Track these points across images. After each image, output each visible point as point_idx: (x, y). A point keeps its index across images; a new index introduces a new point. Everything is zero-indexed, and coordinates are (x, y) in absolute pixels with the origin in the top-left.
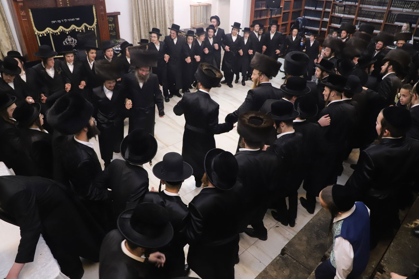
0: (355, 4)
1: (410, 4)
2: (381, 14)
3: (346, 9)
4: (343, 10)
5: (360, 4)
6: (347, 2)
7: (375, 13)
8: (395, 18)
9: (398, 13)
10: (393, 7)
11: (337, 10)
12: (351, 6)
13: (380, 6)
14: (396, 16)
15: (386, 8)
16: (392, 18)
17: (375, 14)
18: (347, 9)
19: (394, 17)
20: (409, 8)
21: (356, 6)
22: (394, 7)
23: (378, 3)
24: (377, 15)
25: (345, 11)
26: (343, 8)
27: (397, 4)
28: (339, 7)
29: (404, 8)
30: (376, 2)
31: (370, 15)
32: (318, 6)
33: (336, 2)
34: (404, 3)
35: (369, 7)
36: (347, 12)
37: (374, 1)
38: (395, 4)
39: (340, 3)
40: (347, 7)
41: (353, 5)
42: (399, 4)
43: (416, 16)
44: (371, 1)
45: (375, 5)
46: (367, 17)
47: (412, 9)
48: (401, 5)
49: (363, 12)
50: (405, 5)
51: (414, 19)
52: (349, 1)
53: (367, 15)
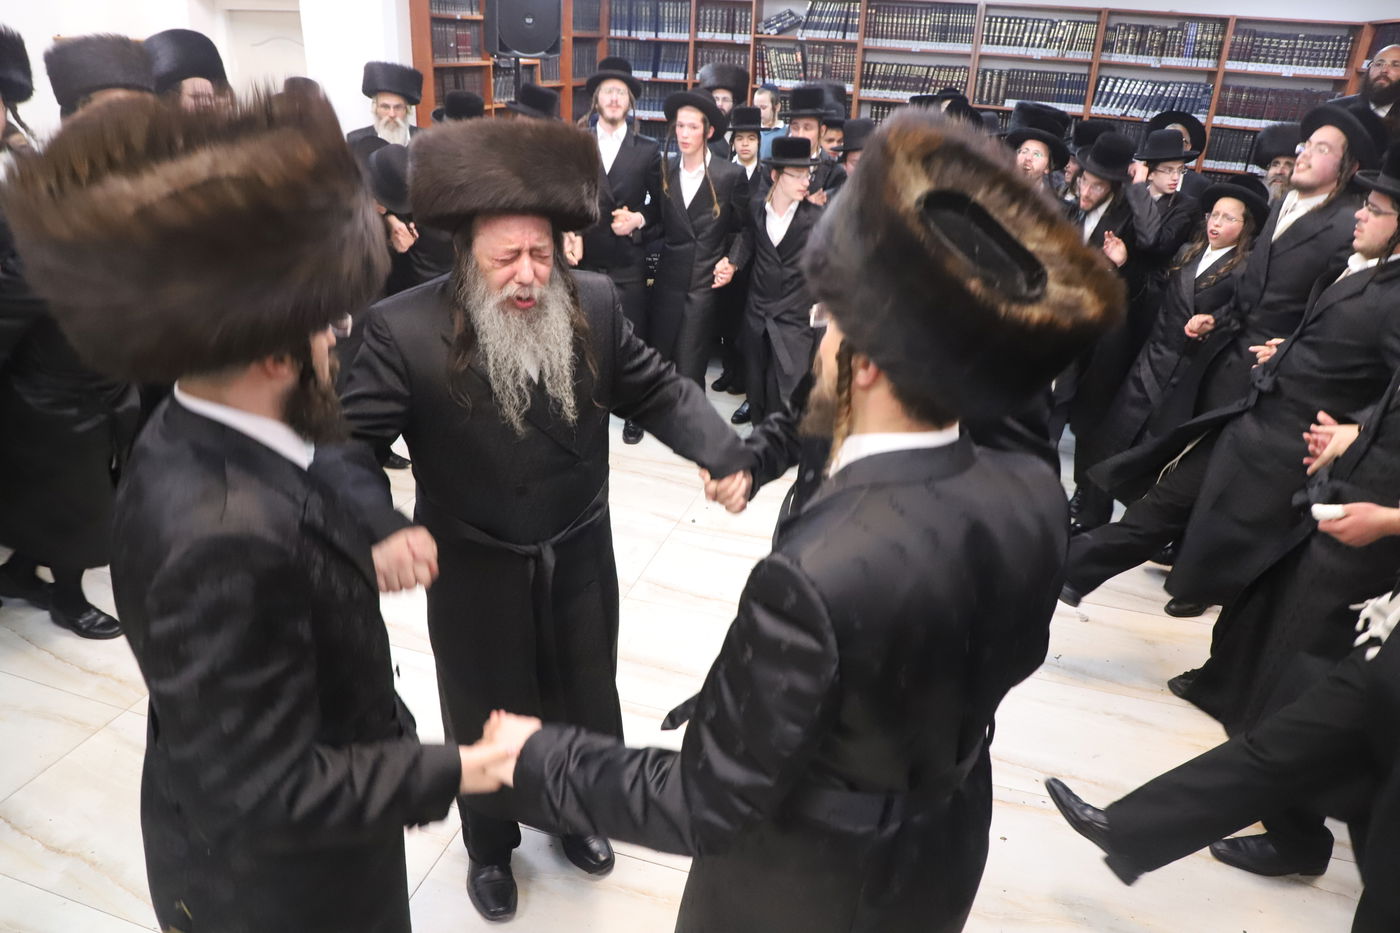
0: (844, 37)
1: (1047, 29)
2: (951, 74)
3: (809, 60)
4: (798, 65)
5: (867, 34)
6: (812, 31)
7: (925, 70)
8: (1003, 83)
9: (1006, 66)
10: (987, 43)
11: (774, 63)
12: (829, 44)
13: (943, 39)
14: (1003, 79)
15: (966, 48)
16: (991, 83)
17: (928, 72)
18: (816, 59)
19: (999, 81)
20: (1045, 47)
21: (853, 45)
22: (992, 43)
23: (933, 28)
24: (935, 78)
25: (809, 68)
26: (799, 57)
27: (1000, 32)
28: (780, 51)
29: (1027, 45)
30: (925, 25)
31: (908, 79)
32: (661, 65)
33: (765, 32)
34: (1025, 28)
35: (902, 46)
36: (817, 71)
37: (918, 21)
38: (994, 32)
39: (781, 37)
40: (813, 52)
41: (839, 43)
42: (1007, 32)
43: (1074, 74)
44: (906, 24)
45: (924, 39)
46: (898, 88)
47: (1059, 48)
48: (1018, 33)
49: (878, 67)
50: (1031, 33)
51: (1070, 85)
52: (817, 27)
53: (897, 78)
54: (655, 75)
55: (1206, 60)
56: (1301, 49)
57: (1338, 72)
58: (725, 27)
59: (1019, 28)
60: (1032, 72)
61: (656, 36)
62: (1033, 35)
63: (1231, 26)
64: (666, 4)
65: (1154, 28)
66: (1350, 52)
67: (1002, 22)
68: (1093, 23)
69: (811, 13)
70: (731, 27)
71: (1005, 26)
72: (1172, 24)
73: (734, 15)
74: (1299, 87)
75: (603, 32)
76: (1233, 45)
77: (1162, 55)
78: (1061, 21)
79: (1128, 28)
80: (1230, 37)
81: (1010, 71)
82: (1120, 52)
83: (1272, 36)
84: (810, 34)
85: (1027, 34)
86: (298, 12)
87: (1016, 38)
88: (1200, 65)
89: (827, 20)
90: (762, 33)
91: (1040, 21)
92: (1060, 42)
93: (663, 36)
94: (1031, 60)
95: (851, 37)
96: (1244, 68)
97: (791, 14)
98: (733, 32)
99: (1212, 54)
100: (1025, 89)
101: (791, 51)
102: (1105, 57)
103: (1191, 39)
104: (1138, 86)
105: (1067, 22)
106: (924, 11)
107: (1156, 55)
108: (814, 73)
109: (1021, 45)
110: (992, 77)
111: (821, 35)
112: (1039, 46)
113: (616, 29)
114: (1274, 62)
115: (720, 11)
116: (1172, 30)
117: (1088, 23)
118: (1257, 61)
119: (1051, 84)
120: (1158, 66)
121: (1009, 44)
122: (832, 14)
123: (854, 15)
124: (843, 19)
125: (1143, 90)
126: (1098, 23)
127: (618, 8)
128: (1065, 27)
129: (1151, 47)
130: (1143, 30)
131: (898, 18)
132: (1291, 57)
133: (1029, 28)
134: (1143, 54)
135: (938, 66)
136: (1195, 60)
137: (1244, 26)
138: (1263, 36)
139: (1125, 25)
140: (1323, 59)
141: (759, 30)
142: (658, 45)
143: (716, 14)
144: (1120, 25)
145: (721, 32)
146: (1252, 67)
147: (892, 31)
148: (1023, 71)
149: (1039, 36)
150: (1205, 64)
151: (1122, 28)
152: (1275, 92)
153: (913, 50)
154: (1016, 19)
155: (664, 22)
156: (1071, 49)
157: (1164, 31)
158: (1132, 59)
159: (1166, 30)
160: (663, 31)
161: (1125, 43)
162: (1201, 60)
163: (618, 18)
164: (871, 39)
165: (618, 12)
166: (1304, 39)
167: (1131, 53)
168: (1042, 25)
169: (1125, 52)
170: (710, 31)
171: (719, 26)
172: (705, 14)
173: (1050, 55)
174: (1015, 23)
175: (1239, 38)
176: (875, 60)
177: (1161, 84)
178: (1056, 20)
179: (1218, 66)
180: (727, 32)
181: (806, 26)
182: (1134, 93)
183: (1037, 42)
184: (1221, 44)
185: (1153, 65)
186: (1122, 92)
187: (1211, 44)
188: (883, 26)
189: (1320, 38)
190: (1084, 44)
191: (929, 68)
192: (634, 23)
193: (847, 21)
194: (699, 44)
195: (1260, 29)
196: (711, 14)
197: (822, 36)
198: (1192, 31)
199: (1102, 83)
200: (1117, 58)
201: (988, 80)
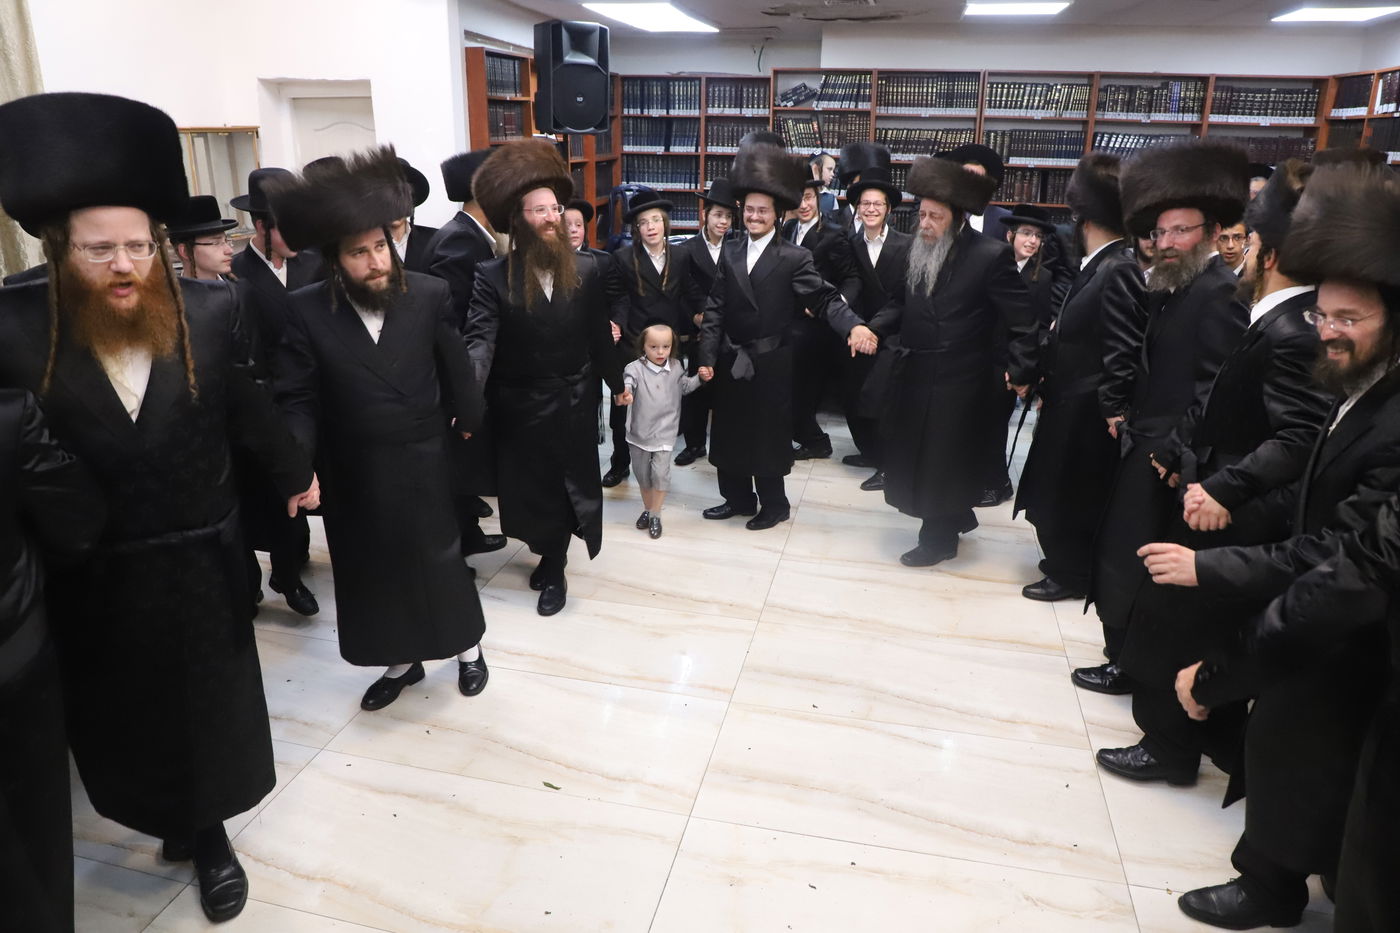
0: (856, 106)
1: (1044, 92)
2: (958, 136)
3: (825, 128)
4: (814, 133)
5: (878, 103)
6: (826, 102)
7: (934, 133)
9: (1007, 127)
10: (990, 107)
11: (791, 133)
12: (843, 113)
13: (949, 105)
14: (1007, 139)
15: (971, 112)
17: (937, 135)
18: (831, 128)
19: (1003, 141)
20: (1043, 108)
21: (866, 114)
22: (995, 107)
23: (939, 95)
24: (943, 140)
25: (826, 135)
26: (816, 126)
27: (1001, 97)
28: (797, 121)
29: (1027, 108)
30: (932, 92)
31: (918, 143)
32: (673, 139)
33: (782, 104)
34: (1024, 93)
35: (911, 113)
36: (833, 138)
37: (925, 90)
38: (996, 97)
39: (797, 108)
40: (829, 121)
41: (852, 112)
42: (1007, 97)
43: (1072, 132)
44: (914, 92)
45: (932, 106)
46: (909, 151)
47: (1056, 109)
48: (1017, 97)
49: (890, 132)
50: (1029, 96)
51: (1069, 141)
52: (831, 98)
53: (907, 142)
54: (667, 149)
55: (1191, 114)
56: (1274, 102)
57: (1309, 121)
58: (733, 102)
59: (1019, 92)
60: (1033, 131)
61: (668, 112)
62: (1032, 98)
63: (1212, 83)
64: (677, 83)
65: (1141, 88)
66: (1317, 103)
67: (1003, 87)
68: (1084, 85)
69: (825, 85)
70: (739, 102)
71: (1005, 91)
72: (1157, 84)
73: (742, 91)
74: (1275, 135)
75: (616, 111)
76: (1214, 99)
77: (1150, 112)
78: (1056, 85)
79: (1118, 89)
80: (1211, 93)
81: (1012, 131)
82: (1112, 111)
83: (1247, 91)
84: (824, 105)
85: (1026, 98)
86: (370, 98)
87: (1016, 102)
88: (1185, 119)
89: (840, 92)
90: (779, 106)
91: (1037, 85)
92: (1057, 104)
93: (674, 113)
94: (1031, 120)
95: (863, 106)
96: (1225, 120)
97: (805, 86)
98: (741, 107)
99: (1196, 108)
100: (1027, 147)
101: (808, 121)
102: (1099, 116)
103: (1176, 96)
104: (1131, 140)
105: (1062, 85)
106: (931, 80)
107: (1145, 112)
108: (831, 140)
109: (1021, 107)
110: (995, 137)
111: (835, 105)
112: (1038, 108)
113: (628, 108)
114: (1251, 114)
115: (728, 88)
116: (1158, 89)
117: (1082, 85)
118: (1236, 113)
119: (1050, 142)
120: (1149, 121)
121: (1010, 108)
122: (844, 86)
123: (865, 87)
124: (855, 90)
125: (1136, 144)
126: (1091, 86)
127: (630, 88)
128: (1060, 90)
129: (1140, 105)
130: (1132, 90)
131: (906, 87)
132: (1266, 109)
133: (1027, 92)
134: (1133, 111)
135: (945, 129)
136: (1181, 114)
137: (1222, 83)
138: (1239, 91)
139: (1115, 86)
140: (1294, 110)
141: (777, 103)
142: (669, 121)
143: (725, 90)
144: (1111, 86)
145: (730, 107)
146: (1232, 119)
147: (901, 99)
148: (1024, 131)
149: (1037, 98)
150: (1189, 118)
151: (1113, 89)
152: (1254, 140)
153: (923, 116)
154: (1015, 84)
155: (674, 99)
156: (1067, 109)
157: (1151, 91)
158: (1123, 116)
159: (1153, 89)
160: (674, 108)
161: (1116, 102)
162: (1186, 115)
163: (631, 97)
164: (882, 107)
165: (631, 92)
166: (1275, 92)
167: (1122, 111)
168: (1039, 89)
169: (1116, 110)
170: (719, 107)
171: (727, 102)
172: (714, 91)
173: (1048, 115)
174: (1014, 88)
175: (1218, 94)
176: (887, 127)
177: (1152, 137)
178: (1052, 84)
179: (1202, 118)
180: (735, 107)
181: (821, 98)
182: (1128, 146)
183: (1036, 104)
184: (1203, 100)
185: (1143, 121)
186: (1117, 146)
187: (1194, 100)
188: (893, 96)
189: (1290, 92)
190: (1078, 105)
191: (937, 131)
192: (646, 101)
193: (858, 92)
194: (709, 119)
195: (1236, 85)
196: (719, 90)
197: (836, 107)
198: (1176, 89)
199: (1098, 138)
200: (1110, 116)
201: (992, 141)
